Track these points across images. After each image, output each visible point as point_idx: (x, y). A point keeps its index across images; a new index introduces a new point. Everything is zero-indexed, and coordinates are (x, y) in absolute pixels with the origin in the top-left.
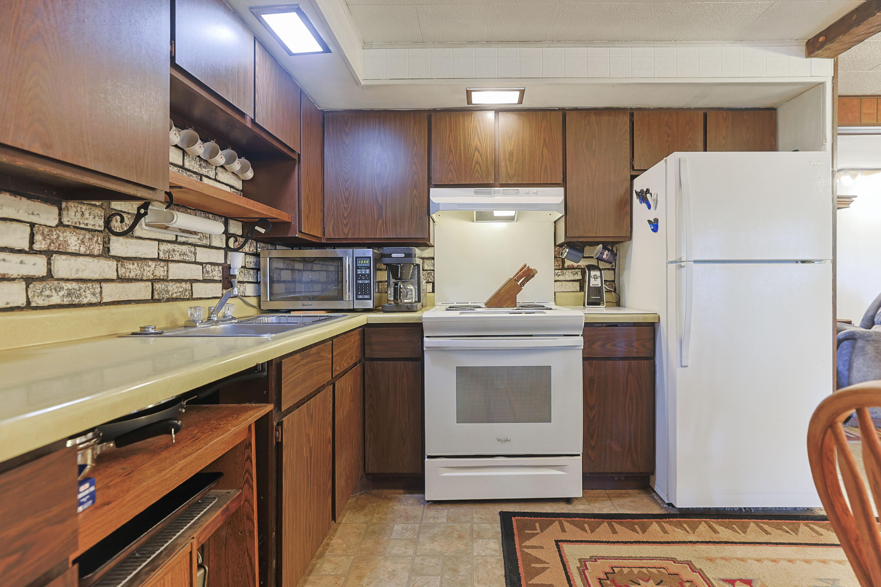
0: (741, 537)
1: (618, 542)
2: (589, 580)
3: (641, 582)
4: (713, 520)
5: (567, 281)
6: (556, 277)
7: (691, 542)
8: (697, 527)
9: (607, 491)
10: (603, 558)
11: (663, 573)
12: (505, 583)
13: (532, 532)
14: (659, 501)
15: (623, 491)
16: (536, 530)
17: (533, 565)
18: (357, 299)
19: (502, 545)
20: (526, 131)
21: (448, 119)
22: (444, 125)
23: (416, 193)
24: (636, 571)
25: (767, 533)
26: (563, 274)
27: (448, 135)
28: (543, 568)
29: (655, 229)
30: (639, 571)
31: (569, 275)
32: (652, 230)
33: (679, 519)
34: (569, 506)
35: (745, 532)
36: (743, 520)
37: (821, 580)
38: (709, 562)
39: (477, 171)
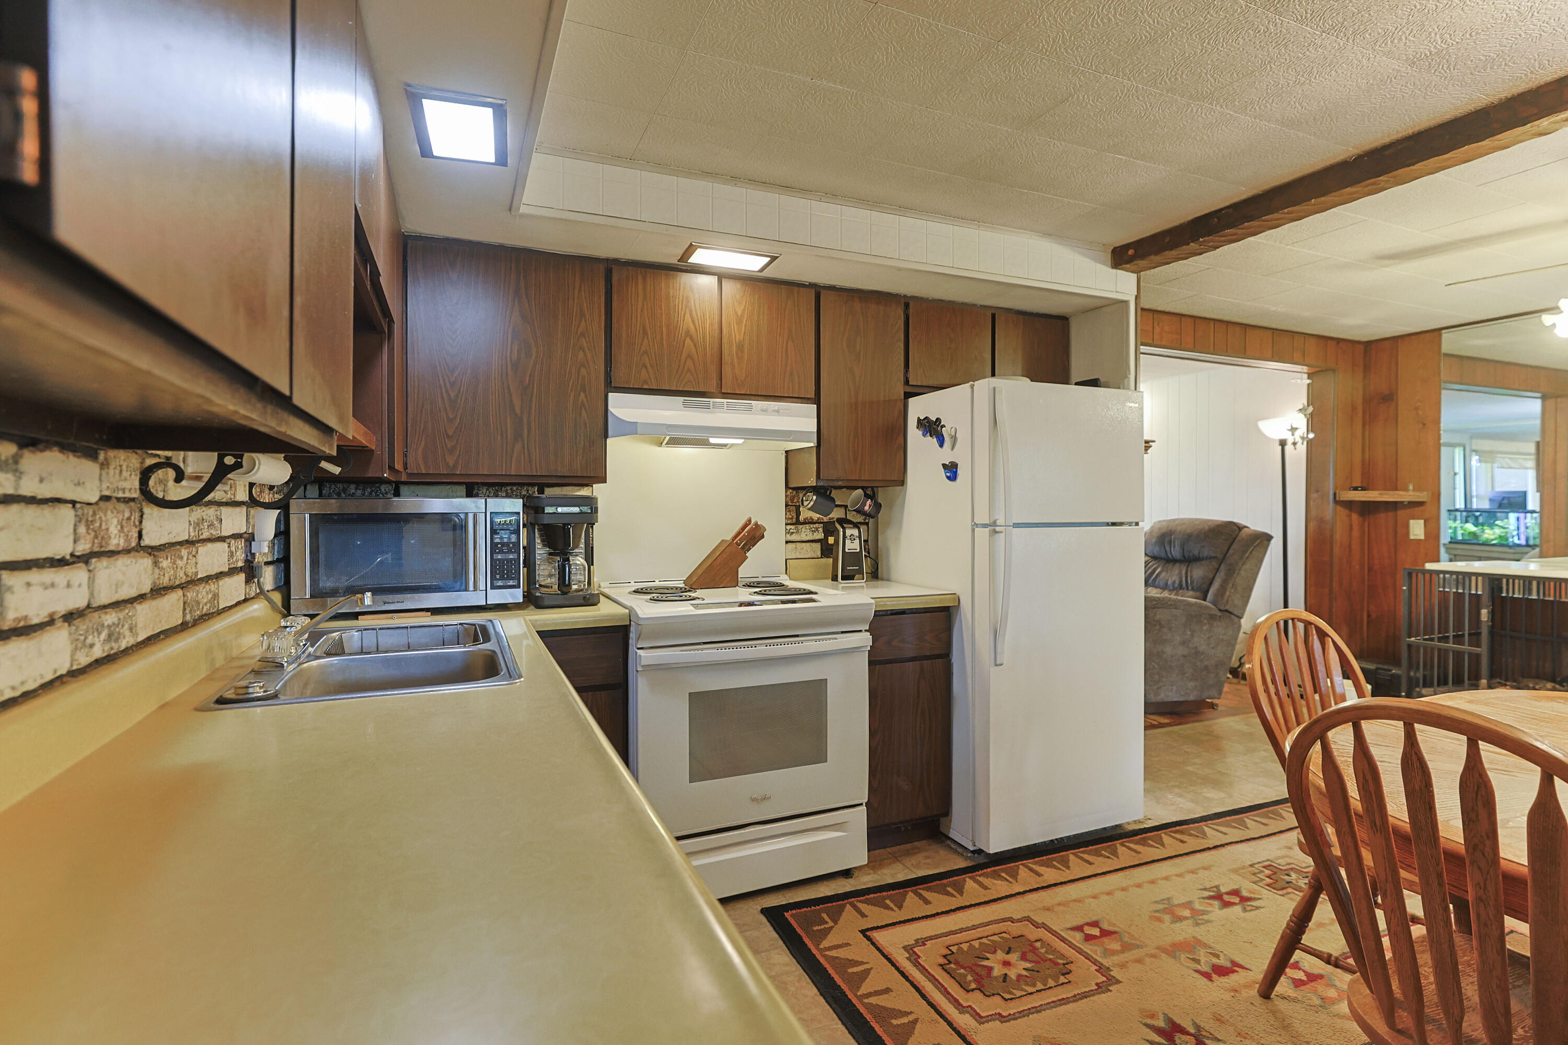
0: (1067, 875)
1: (938, 914)
2: (929, 970)
3: (988, 955)
4: (1030, 861)
5: (803, 542)
6: (788, 535)
7: (1019, 893)
8: (1017, 874)
9: (889, 850)
10: (931, 938)
11: (1006, 938)
12: (826, 1004)
13: (822, 927)
14: (960, 850)
15: (908, 846)
16: (827, 923)
17: (850, 970)
18: (493, 587)
19: (793, 955)
20: (763, 313)
21: (640, 281)
22: (633, 289)
23: (585, 400)
24: (976, 944)
25: (1090, 863)
26: (797, 532)
27: (640, 307)
28: (865, 970)
29: (953, 477)
30: (980, 943)
31: (805, 533)
32: (948, 478)
33: (993, 869)
34: (851, 881)
35: (1068, 868)
36: (1061, 854)
37: (1156, 902)
38: (1048, 913)
39: (689, 370)
